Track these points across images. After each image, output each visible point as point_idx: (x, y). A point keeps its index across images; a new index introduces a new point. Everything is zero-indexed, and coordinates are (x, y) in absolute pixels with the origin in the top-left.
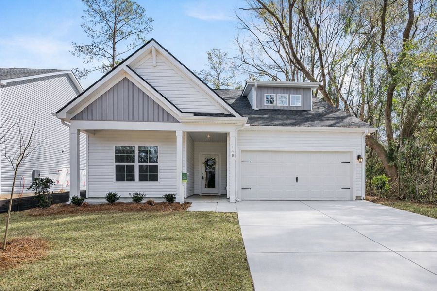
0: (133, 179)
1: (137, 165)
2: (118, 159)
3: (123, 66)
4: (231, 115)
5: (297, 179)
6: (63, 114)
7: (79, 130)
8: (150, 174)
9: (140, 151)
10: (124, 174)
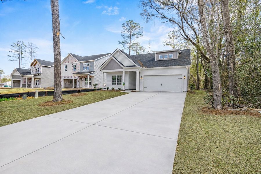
0: (116, 84)
1: (117, 80)
2: (113, 79)
3: (111, 56)
4: (136, 66)
5: (162, 84)
6: (100, 69)
7: (103, 72)
8: (120, 83)
9: (118, 77)
10: (114, 83)
